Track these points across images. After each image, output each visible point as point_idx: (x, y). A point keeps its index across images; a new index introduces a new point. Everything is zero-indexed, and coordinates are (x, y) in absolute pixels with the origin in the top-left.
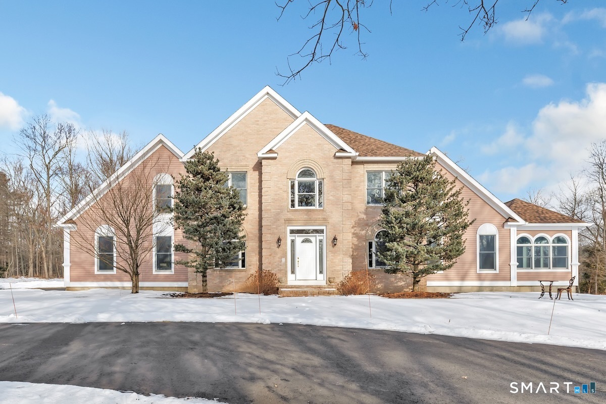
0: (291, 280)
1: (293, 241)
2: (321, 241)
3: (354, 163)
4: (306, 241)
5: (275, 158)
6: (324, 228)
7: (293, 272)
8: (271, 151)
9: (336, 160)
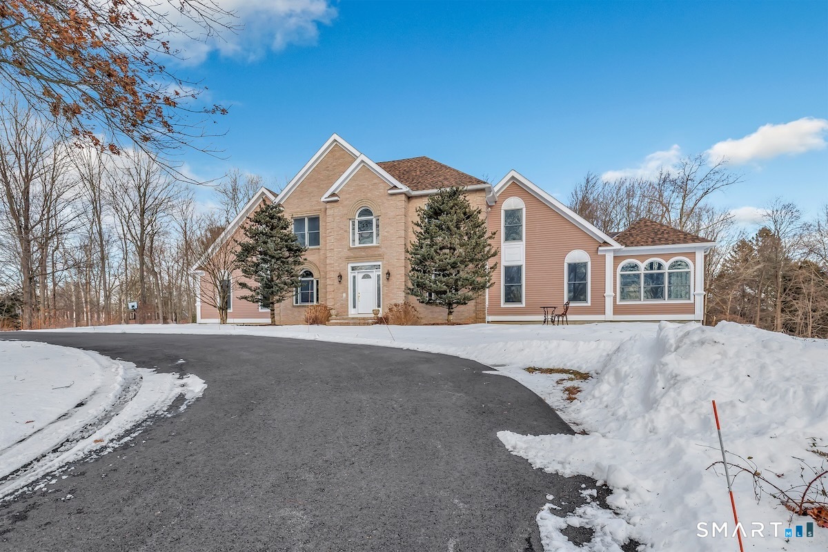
0: (352, 312)
1: (354, 277)
2: (379, 276)
3: (409, 198)
4: (366, 277)
5: (337, 201)
6: (380, 263)
7: (354, 307)
8: (333, 195)
9: (390, 198)
